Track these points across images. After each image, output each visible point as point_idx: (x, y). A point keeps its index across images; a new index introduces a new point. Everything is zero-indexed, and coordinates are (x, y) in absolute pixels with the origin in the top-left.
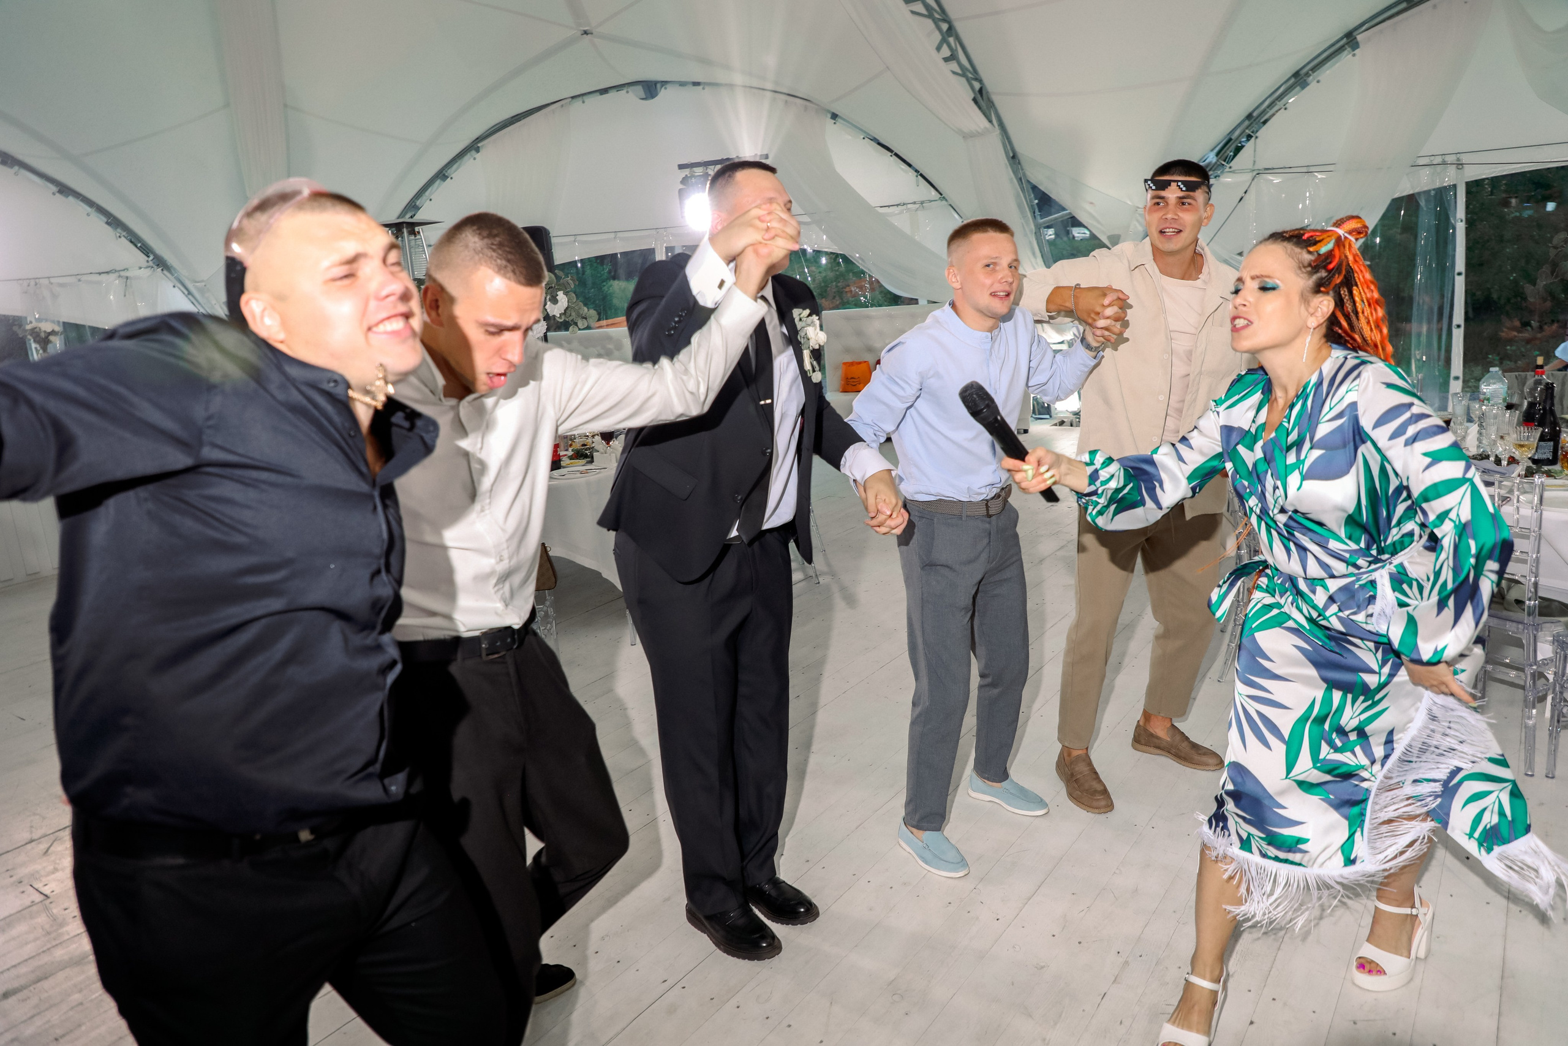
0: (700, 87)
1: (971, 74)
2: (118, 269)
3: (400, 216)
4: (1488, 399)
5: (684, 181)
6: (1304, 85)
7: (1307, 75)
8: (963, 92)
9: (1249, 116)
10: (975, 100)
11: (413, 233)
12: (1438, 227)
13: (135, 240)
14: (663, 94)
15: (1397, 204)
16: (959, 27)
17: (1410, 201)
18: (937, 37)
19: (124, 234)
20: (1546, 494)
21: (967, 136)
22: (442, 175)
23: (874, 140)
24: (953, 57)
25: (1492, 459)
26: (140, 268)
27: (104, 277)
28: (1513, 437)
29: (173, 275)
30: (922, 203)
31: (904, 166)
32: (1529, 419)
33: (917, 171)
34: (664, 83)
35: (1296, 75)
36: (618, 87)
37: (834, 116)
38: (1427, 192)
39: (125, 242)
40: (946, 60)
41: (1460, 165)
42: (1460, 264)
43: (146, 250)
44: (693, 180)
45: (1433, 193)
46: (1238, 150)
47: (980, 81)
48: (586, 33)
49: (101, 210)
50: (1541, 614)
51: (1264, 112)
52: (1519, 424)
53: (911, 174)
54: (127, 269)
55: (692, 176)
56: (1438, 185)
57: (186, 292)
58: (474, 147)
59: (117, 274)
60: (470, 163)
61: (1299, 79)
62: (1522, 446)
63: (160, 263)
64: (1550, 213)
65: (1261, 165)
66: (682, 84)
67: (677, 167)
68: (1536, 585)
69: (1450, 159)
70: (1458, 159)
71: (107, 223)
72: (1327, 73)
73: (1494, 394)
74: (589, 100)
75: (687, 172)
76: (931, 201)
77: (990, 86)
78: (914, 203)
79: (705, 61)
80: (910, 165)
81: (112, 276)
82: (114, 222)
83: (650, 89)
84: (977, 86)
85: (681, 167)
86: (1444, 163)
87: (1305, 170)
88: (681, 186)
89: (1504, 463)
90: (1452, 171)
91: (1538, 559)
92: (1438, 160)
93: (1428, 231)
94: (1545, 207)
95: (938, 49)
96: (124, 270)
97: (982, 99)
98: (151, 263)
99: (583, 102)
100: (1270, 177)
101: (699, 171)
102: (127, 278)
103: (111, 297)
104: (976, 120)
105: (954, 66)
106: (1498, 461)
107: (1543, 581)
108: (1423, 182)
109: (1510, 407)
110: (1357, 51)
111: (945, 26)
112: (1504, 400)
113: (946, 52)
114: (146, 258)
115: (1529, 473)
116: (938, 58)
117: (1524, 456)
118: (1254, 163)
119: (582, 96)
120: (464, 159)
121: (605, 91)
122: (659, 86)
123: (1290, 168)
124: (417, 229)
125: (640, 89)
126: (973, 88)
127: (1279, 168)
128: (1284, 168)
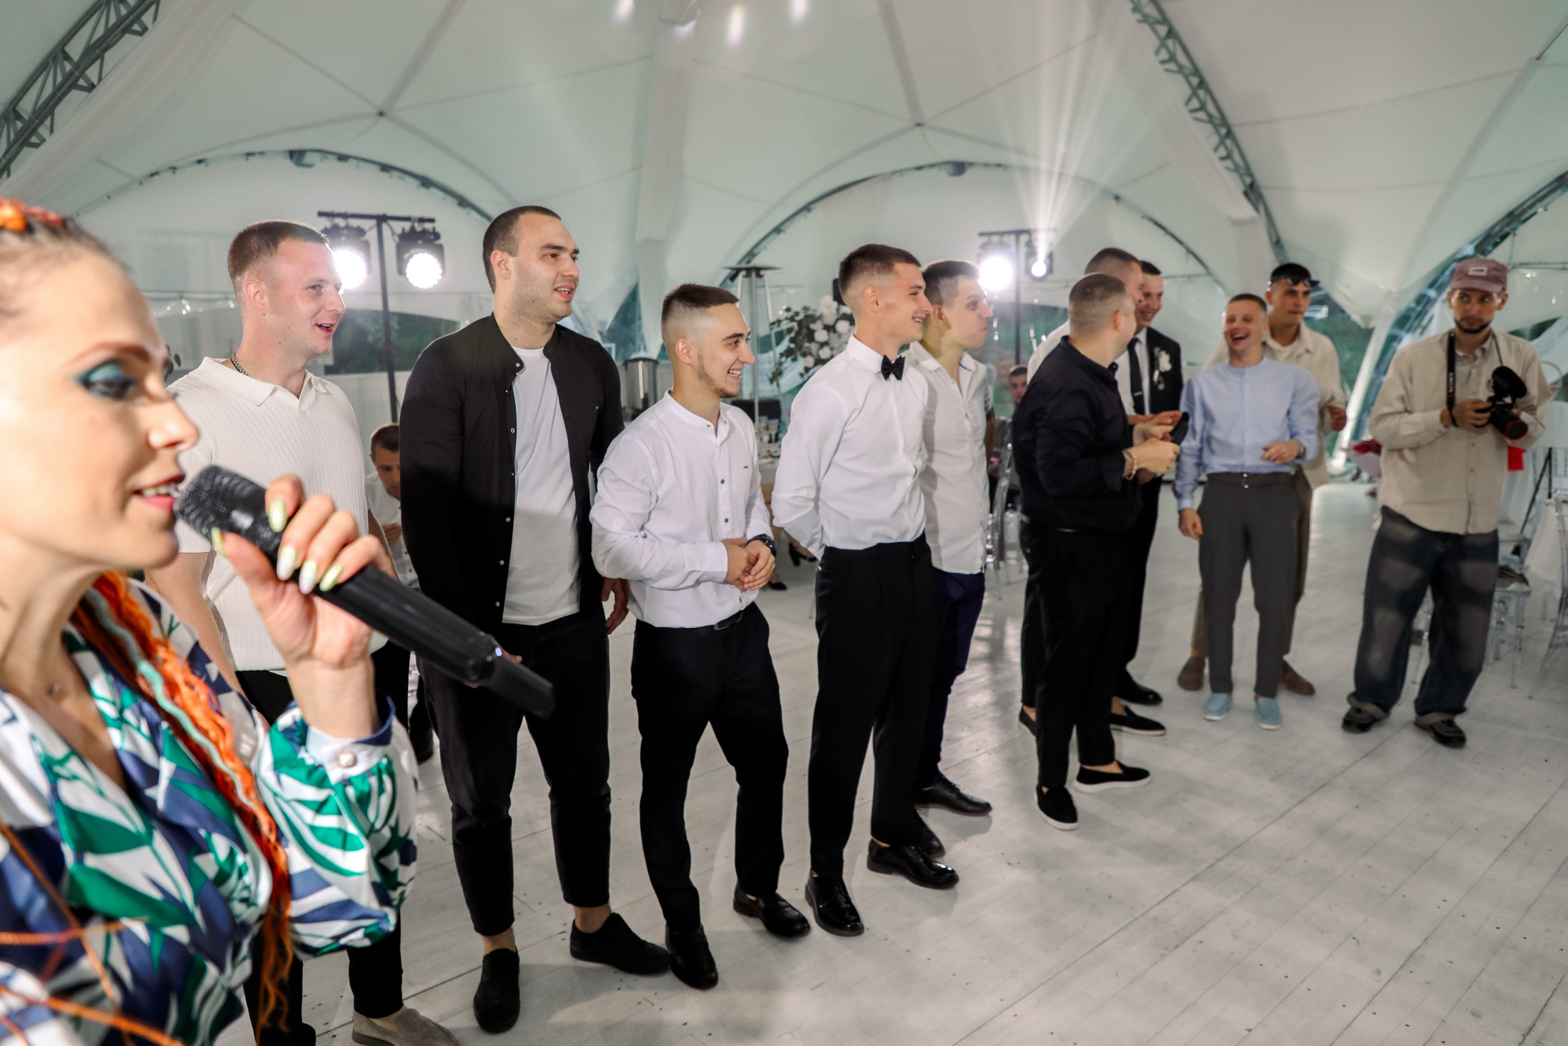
1: (1244, 170)
3: (740, 262)
5: (983, 246)
8: (1235, 186)
10: (1246, 194)
11: (759, 276)
14: (970, 172)
16: (1238, 131)
18: (1215, 140)
22: (778, 230)
23: (1152, 220)
24: (1229, 157)
30: (1195, 276)
31: (1176, 244)
33: (1187, 248)
34: (971, 164)
35: (1560, 179)
36: (932, 166)
37: (1117, 198)
40: (1222, 159)
44: (991, 246)
46: (1496, 245)
47: (1251, 175)
48: (919, 125)
51: (1525, 212)
53: (1181, 250)
55: (989, 243)
58: (807, 208)
60: (801, 221)
61: (1561, 183)
65: (1517, 260)
66: (986, 165)
75: (984, 239)
76: (1199, 275)
77: (1261, 178)
79: (1020, 152)
80: (1180, 242)
83: (959, 168)
84: (1248, 180)
85: (981, 234)
88: (980, 251)
95: (1216, 149)
97: (1253, 192)
99: (900, 175)
101: (995, 238)
104: (1246, 210)
105: (1228, 163)
111: (1223, 131)
113: (1222, 152)
116: (1214, 157)
118: (1511, 257)
119: (900, 172)
120: (797, 218)
121: (920, 168)
122: (966, 166)
123: (1546, 264)
124: (762, 272)
125: (950, 168)
126: (1243, 181)
127: (1535, 264)
128: (1540, 263)
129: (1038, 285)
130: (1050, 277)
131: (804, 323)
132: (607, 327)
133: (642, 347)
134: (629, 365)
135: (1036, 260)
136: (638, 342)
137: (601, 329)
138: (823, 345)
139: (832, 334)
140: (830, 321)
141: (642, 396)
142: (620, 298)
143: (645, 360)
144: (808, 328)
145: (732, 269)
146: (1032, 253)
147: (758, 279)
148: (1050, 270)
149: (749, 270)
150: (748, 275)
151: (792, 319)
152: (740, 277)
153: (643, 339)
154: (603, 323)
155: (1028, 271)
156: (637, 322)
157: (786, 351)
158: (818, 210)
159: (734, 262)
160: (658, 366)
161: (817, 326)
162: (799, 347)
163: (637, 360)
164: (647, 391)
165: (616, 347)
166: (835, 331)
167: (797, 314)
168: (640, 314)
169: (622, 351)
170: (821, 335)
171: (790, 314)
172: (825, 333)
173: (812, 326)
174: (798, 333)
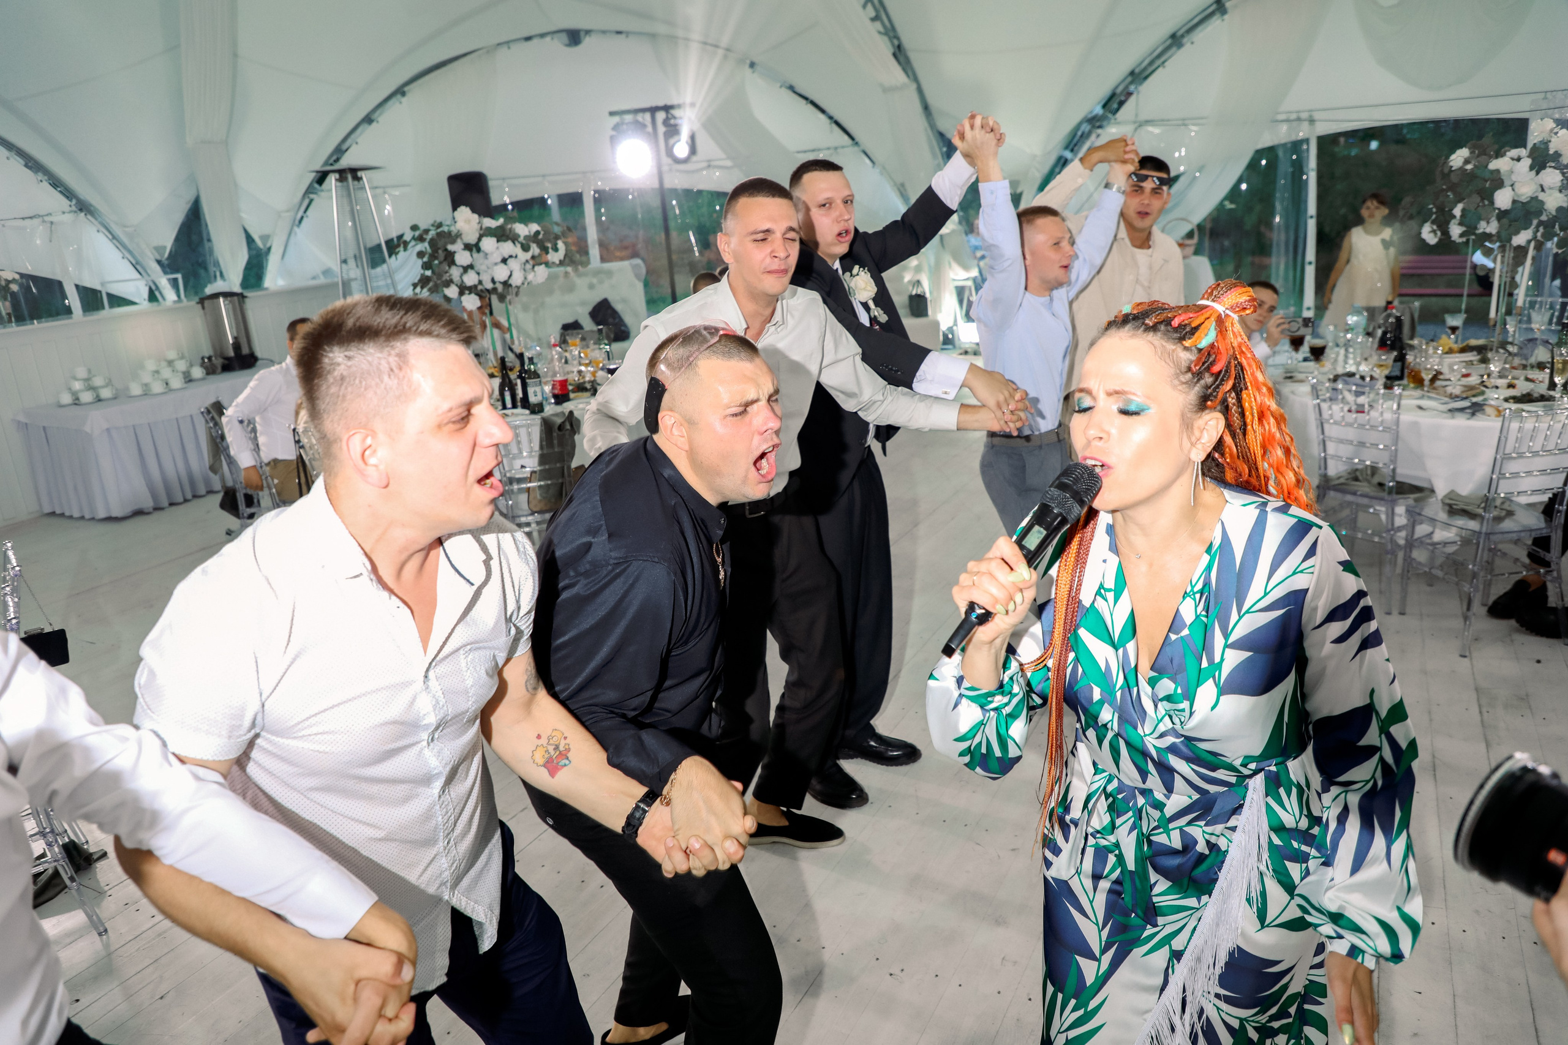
0: (623, 36)
1: (891, 32)
2: (41, 214)
3: (326, 163)
4: (1352, 329)
5: (616, 128)
6: (1180, 45)
7: (1182, 36)
8: (885, 48)
9: (1132, 73)
10: (895, 55)
11: (358, 179)
12: (1293, 173)
13: (56, 183)
14: (587, 41)
15: (1259, 153)
17: (1270, 152)
19: (46, 178)
20: (1403, 402)
21: (886, 90)
22: (368, 120)
23: (792, 88)
24: (877, 17)
25: (1358, 376)
26: (64, 213)
27: (28, 222)
28: (1374, 359)
29: (96, 219)
30: (836, 148)
31: (819, 113)
32: (1383, 344)
33: (831, 118)
34: (588, 32)
35: (1173, 36)
36: (542, 36)
37: (752, 65)
38: (1284, 145)
39: (46, 185)
40: (873, 19)
41: (1312, 121)
42: (1312, 208)
43: (68, 193)
44: (625, 127)
45: (1289, 145)
46: (1121, 104)
47: (898, 38)
49: (21, 153)
50: (1398, 493)
51: (1145, 69)
52: (1377, 349)
53: (826, 120)
54: (50, 214)
55: (623, 123)
56: (1293, 138)
57: (110, 237)
58: (400, 91)
59: (40, 219)
60: (396, 108)
61: (1176, 40)
62: (1381, 366)
63: (83, 207)
64: (1374, 152)
65: (1143, 117)
66: (604, 32)
67: (607, 114)
68: (1394, 470)
69: (1304, 115)
70: (1311, 116)
71: (26, 166)
72: (1201, 35)
73: (1357, 323)
74: (515, 47)
75: (616, 119)
76: (843, 147)
77: (905, 42)
78: (828, 149)
79: (644, 15)
80: (823, 111)
81: (36, 221)
82: (33, 164)
83: (574, 37)
84: (896, 42)
85: (612, 114)
86: (1299, 119)
87: (1180, 122)
88: (614, 133)
89: (1368, 379)
90: (1305, 125)
91: (1396, 450)
92: (1294, 116)
93: (1285, 179)
94: (1369, 145)
95: (864, 8)
96: (47, 215)
97: (900, 53)
98: (74, 208)
99: (509, 48)
100: (1150, 129)
101: (628, 118)
102: (52, 223)
103: (38, 242)
104: (897, 75)
105: (878, 25)
106: (1363, 378)
107: (1399, 471)
108: (1281, 135)
109: (1369, 334)
110: (1226, 17)
112: (1365, 329)
113: (873, 13)
114: (69, 203)
115: (1388, 387)
117: (1380, 374)
118: (1137, 115)
119: (508, 43)
120: (390, 103)
121: (528, 39)
122: (582, 34)
123: (1168, 120)
124: (359, 174)
125: (564, 37)
126: (893, 44)
127: (1158, 121)
128: (1163, 120)
129: (682, 167)
130: (694, 158)
131: (440, 244)
132: (166, 255)
133: (218, 274)
134: (206, 303)
135: (679, 141)
136: (212, 269)
137: (159, 258)
138: (466, 269)
139: (475, 255)
140: (472, 239)
141: (231, 341)
142: (179, 217)
143: (227, 295)
144: (446, 250)
145: (317, 172)
146: (672, 130)
147: (356, 183)
148: (693, 150)
149: (342, 174)
150: (342, 179)
151: (421, 239)
152: (332, 179)
153: (217, 264)
154: (159, 249)
155: (670, 152)
156: (207, 245)
157: (420, 281)
158: (415, 92)
159: (318, 165)
160: (247, 300)
161: (456, 247)
162: (438, 274)
163: (216, 296)
164: (235, 335)
165: (184, 278)
166: (479, 250)
167: (427, 231)
168: (208, 234)
169: (192, 281)
170: (463, 258)
171: (417, 233)
172: (467, 253)
173: (450, 247)
174: (433, 256)
